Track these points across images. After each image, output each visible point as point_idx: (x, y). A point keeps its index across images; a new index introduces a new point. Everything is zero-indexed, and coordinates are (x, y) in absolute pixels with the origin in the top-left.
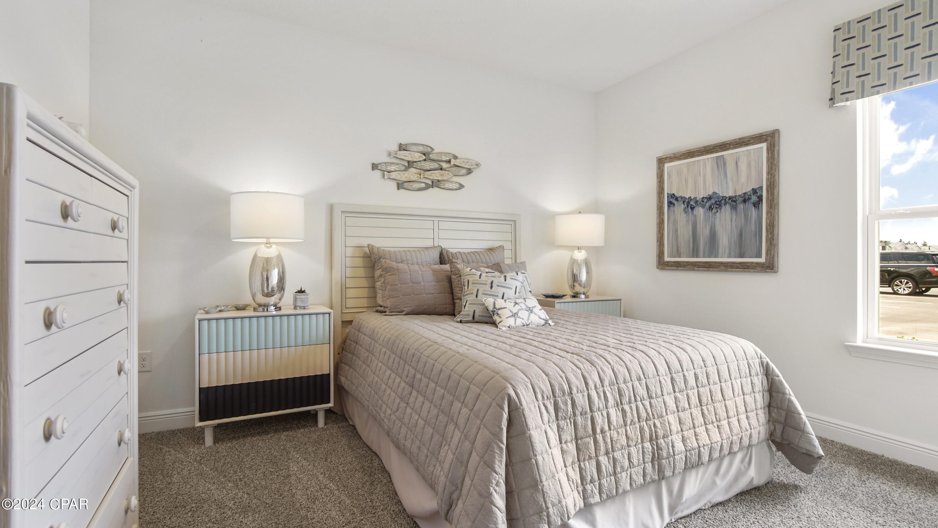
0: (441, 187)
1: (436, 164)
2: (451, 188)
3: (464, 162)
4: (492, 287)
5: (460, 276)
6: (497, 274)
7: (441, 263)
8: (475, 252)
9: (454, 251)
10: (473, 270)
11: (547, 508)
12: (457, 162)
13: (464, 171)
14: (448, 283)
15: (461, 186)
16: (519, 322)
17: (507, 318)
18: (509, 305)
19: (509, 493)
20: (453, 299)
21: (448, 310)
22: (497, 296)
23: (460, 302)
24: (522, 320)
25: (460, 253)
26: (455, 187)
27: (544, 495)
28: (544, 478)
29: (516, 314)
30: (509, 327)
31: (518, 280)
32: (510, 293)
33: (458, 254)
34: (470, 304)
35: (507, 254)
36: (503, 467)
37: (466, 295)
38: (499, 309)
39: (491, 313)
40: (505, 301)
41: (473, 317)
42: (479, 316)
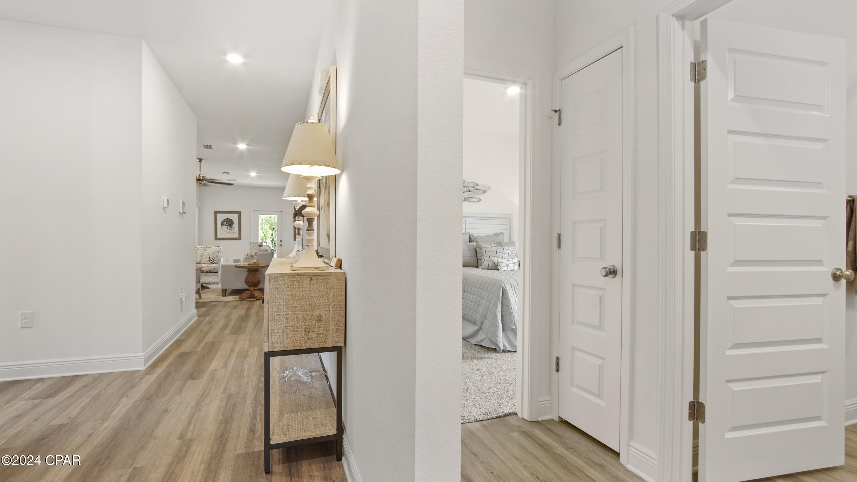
0: (470, 201)
1: (466, 188)
2: (474, 201)
3: (481, 187)
4: (497, 253)
5: (481, 248)
6: (499, 247)
7: (470, 242)
8: (488, 236)
9: (476, 235)
10: (488, 245)
11: (515, 321)
12: (478, 187)
13: (482, 192)
14: (474, 252)
15: (480, 200)
16: (509, 269)
17: (504, 267)
18: (505, 261)
19: (502, 316)
20: (477, 259)
21: (475, 265)
22: (499, 257)
23: (481, 261)
24: (511, 268)
25: (480, 236)
26: (476, 201)
27: (513, 317)
28: (514, 312)
29: (508, 265)
30: (504, 271)
31: (509, 250)
32: (505, 256)
33: (479, 237)
34: (486, 261)
35: (505, 237)
36: (501, 307)
37: (485, 257)
38: (500, 263)
39: (496, 265)
40: (503, 259)
41: (488, 267)
42: (491, 266)
